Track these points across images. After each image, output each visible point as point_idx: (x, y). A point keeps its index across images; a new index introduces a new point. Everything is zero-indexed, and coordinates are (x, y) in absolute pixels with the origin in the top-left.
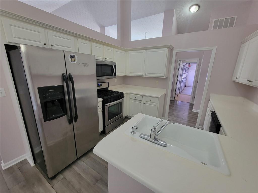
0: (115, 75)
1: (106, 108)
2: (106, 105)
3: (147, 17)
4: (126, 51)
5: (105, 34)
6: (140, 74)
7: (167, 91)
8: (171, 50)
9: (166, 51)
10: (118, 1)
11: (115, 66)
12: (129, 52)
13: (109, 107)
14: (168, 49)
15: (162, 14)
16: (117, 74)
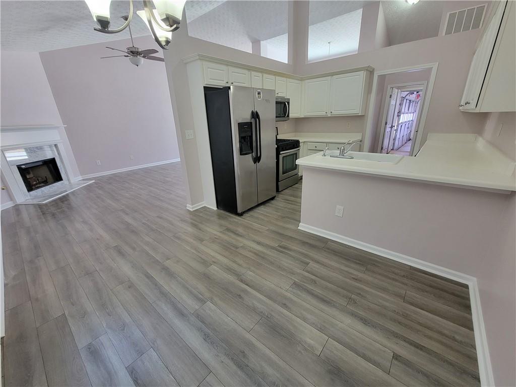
0: (288, 116)
1: (281, 157)
2: (281, 153)
3: (332, 18)
4: (302, 80)
5: (261, 55)
6: (323, 114)
7: (363, 137)
8: (371, 72)
9: (362, 75)
10: (289, 1)
11: (288, 103)
12: (306, 81)
13: (283, 157)
14: (365, 73)
15: (360, 11)
16: (291, 115)
